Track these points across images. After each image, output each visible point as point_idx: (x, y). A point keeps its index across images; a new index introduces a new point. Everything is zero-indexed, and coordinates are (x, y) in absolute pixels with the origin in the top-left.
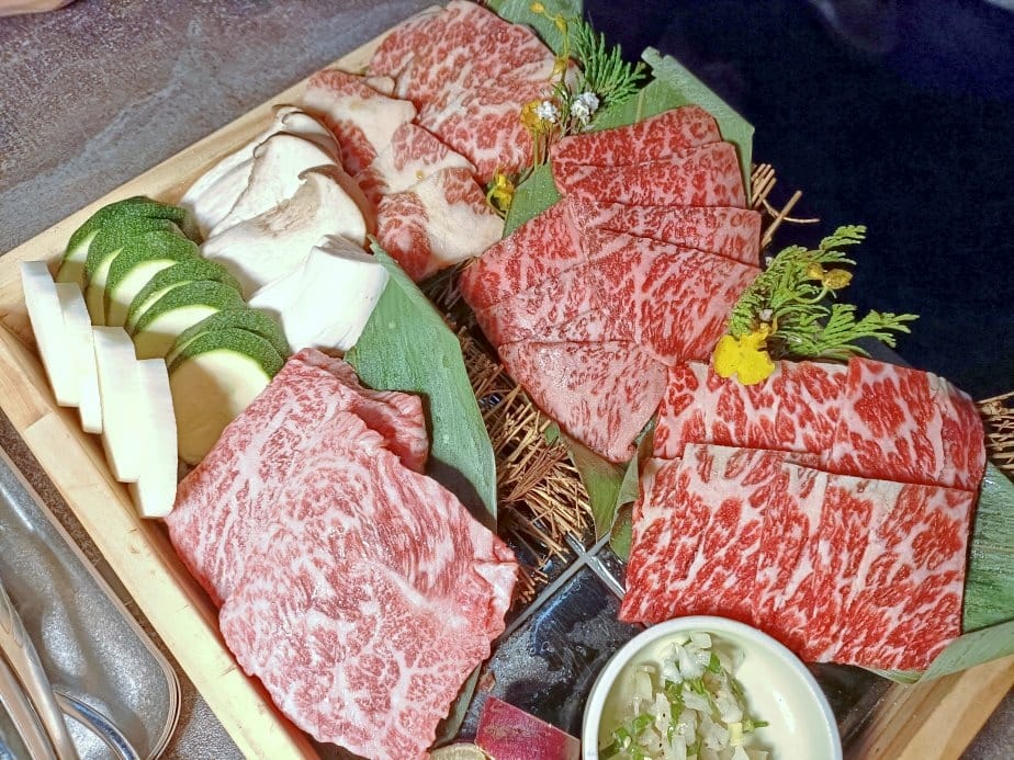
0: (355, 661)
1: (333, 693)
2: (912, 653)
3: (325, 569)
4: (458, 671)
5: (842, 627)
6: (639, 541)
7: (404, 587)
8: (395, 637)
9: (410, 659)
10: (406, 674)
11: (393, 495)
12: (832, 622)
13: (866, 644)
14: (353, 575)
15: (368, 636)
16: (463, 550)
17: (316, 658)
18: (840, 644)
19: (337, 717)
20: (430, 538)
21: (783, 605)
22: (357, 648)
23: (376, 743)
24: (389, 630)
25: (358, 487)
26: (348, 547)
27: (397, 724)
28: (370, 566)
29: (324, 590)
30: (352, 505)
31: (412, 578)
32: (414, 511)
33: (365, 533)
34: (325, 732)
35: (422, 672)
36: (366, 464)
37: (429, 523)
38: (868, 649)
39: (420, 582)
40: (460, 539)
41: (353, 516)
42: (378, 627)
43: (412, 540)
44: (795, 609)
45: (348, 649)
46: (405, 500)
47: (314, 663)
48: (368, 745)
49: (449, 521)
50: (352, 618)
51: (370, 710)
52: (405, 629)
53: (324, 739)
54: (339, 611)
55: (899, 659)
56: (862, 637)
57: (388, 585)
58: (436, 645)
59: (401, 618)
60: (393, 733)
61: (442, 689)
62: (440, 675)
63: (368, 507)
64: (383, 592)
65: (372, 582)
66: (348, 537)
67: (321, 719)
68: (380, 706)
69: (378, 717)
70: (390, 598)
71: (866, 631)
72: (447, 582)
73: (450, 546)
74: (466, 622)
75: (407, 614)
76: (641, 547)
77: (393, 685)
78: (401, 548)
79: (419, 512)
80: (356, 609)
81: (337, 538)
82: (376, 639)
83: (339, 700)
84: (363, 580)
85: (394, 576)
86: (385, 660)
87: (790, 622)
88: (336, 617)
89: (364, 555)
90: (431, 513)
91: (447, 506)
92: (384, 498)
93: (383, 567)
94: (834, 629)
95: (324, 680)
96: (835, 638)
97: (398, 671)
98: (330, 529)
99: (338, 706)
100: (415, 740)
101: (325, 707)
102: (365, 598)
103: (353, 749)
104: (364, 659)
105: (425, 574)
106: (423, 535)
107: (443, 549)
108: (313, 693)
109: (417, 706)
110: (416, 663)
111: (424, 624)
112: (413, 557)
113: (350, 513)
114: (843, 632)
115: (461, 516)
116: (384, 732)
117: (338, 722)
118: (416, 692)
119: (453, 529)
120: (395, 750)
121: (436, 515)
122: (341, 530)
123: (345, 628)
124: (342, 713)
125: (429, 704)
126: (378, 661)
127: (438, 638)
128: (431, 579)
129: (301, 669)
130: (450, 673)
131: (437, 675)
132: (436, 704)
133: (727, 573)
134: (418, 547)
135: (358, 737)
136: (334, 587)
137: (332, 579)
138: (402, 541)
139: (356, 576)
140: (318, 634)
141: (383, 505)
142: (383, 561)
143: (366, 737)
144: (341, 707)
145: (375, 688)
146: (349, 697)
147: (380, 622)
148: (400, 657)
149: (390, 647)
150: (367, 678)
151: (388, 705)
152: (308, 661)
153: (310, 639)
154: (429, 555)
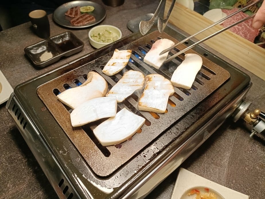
0: (242, 31)
7: (247, 25)
9: (249, 33)
10: (248, 35)
11: (243, 16)
15: (243, 29)
17: (237, 30)
39: (248, 25)
63: (240, 16)
82: (244, 30)
85: (245, 24)
95: (239, 33)
98: (236, 18)
104: (243, 31)
123: (240, 28)
128: (249, 26)
148: (247, 32)
151: (247, 37)
152: (236, 30)
153: (236, 28)
154: (249, 22)
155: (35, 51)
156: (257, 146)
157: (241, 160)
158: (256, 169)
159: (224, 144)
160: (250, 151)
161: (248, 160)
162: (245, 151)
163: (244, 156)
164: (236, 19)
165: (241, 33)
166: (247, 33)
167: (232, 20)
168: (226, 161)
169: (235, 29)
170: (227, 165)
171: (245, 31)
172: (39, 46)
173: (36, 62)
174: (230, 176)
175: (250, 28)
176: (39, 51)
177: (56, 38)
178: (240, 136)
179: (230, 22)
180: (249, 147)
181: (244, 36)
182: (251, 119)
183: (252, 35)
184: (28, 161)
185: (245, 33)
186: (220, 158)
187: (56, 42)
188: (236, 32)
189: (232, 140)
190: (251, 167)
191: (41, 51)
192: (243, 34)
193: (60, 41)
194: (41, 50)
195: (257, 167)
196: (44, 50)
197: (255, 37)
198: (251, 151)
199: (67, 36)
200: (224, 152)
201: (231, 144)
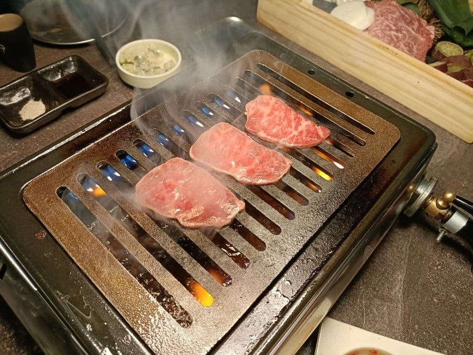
0: (404, 42)
3: (392, 24)
7: (410, 29)
8: (411, 39)
9: (415, 44)
10: (415, 47)
11: (402, 12)
14: (399, 25)
15: (406, 38)
16: (420, 25)
17: (395, 40)
20: (413, 21)
24: (410, 37)
25: (394, 10)
26: (396, 20)
28: (401, 24)
29: (394, 28)
30: (394, 13)
32: (408, 16)
33: (399, 18)
36: (394, 6)
39: (413, 29)
45: (402, 39)
46: (405, 13)
49: (416, 18)
52: (413, 38)
57: (407, 28)
58: (419, 43)
59: (411, 35)
61: (424, 51)
63: (398, 13)
64: (406, 30)
65: (403, 27)
73: (418, 23)
75: (413, 35)
80: (402, 32)
82: (407, 39)
84: (401, 27)
85: (407, 27)
88: (398, 33)
89: (400, 22)
95: (398, 44)
98: (390, 17)
102: (403, 30)
106: (411, 20)
107: (416, 24)
111: (416, 38)
112: (410, 24)
115: (419, 17)
118: (418, 50)
119: (417, 20)
121: (413, 17)
123: (400, 35)
127: (419, 41)
128: (415, 29)
134: (411, 22)
137: (394, 25)
138: (407, 21)
140: (395, 35)
141: (401, 14)
142: (405, 24)
147: (407, 35)
148: (413, 43)
151: (413, 52)
152: (393, 40)
153: (393, 36)
154: (413, 24)
155: (8, 99)
156: (448, 254)
157: (423, 285)
158: (451, 298)
159: (391, 259)
160: (437, 266)
161: (436, 283)
162: (429, 268)
163: (429, 276)
164: (392, 19)
165: (402, 46)
166: (412, 45)
167: (384, 22)
168: (398, 290)
169: (391, 38)
170: (401, 297)
171: (409, 41)
172: (15, 89)
173: (11, 122)
174: (409, 319)
175: (417, 35)
176: (16, 99)
177: (50, 70)
178: (417, 238)
179: (380, 26)
180: (435, 258)
181: (407, 50)
182: (438, 209)
183: (420, 47)
184: (15, 335)
185: (409, 44)
186: (387, 285)
187: (49, 79)
188: (393, 44)
189: (404, 249)
190: (443, 295)
191: (21, 99)
192: (405, 46)
193: (57, 75)
194: (19, 97)
195: (453, 295)
196: (27, 96)
197: (427, 50)
198: (439, 265)
199: (71, 65)
200: (393, 273)
201: (404, 256)
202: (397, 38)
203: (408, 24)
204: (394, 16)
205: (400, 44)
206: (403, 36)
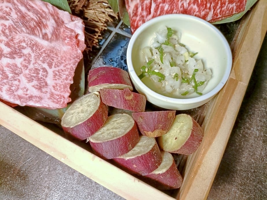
0: (27, 72)
1: (22, 86)
2: (239, 4)
3: (3, 42)
4: (72, 65)
5: (211, 4)
6: (132, 15)
7: (38, 40)
8: (41, 59)
9: (50, 65)
10: (50, 71)
11: (23, 9)
12: (207, 3)
13: (221, 7)
14: (16, 41)
15: (29, 62)
16: (59, 23)
17: (10, 75)
18: (212, 11)
19: (26, 95)
20: (43, 20)
21: (187, 5)
22: (27, 67)
23: (47, 100)
24: (38, 57)
25: (8, 10)
26: (10, 31)
27: (53, 91)
29: (6, 50)
30: (7, 17)
31: (41, 36)
32: (34, 12)
33: (15, 25)
34: (23, 102)
35: (57, 69)
37: (41, 15)
38: (223, 9)
39: (45, 37)
40: (56, 18)
41: (9, 20)
42: (33, 57)
43: (36, 22)
44: (192, 5)
45: (22, 68)
46: (29, 10)
47: (10, 77)
48: (43, 101)
49: (49, 12)
50: (21, 57)
51: (40, 88)
52: (44, 55)
53: (24, 105)
54: (15, 56)
55: (235, 8)
56: (219, 5)
57: (32, 41)
58: (59, 59)
59: (41, 51)
60: (52, 94)
61: (67, 73)
62: (65, 68)
63: (14, 15)
64: (30, 44)
65: (24, 41)
66: (9, 28)
67: (20, 97)
68: (43, 86)
69: (44, 90)
70: (34, 46)
71: (220, 2)
72: (56, 35)
73: (53, 21)
74: (70, 47)
75: (43, 49)
76: (133, 16)
77: (46, 77)
78: (33, 26)
79: (36, 12)
80: (21, 53)
81: (5, 30)
82: (33, 61)
83: (25, 88)
84: (20, 42)
85: (33, 37)
86: (39, 68)
87: (192, 11)
88: (14, 58)
89: (18, 32)
90: (41, 12)
91: (47, 7)
92: (20, 11)
93: (27, 35)
94: (208, 5)
95: (16, 83)
96: (210, 9)
97: (46, 71)
99: (25, 90)
100: (62, 94)
101: (20, 92)
102: (24, 48)
103: (37, 105)
104: (30, 70)
105: (46, 34)
106: (40, 19)
107: (51, 23)
108: (13, 88)
109: (59, 82)
110: (53, 66)
111: (52, 51)
112: (38, 28)
113: (7, 20)
114: (212, 5)
115: (54, 10)
116: (48, 95)
117: (27, 96)
118: (57, 77)
119: (52, 15)
120: (55, 100)
121: (43, 11)
122: (5, 26)
123: (19, 61)
124: (28, 92)
125: (64, 80)
126: (36, 69)
127: (59, 55)
129: (5, 81)
130: (69, 67)
131: (63, 69)
132: (66, 79)
133: (164, 5)
134: (40, 24)
135: (38, 99)
136: (9, 47)
137: (8, 45)
138: (32, 24)
139: (17, 41)
140: (8, 66)
141: (20, 13)
142: (27, 33)
143: (41, 98)
144: (27, 90)
145: (39, 79)
146: (29, 86)
147: (33, 55)
148: (45, 66)
149: (40, 62)
150: (34, 76)
151: (46, 84)
152: (7, 77)
153: (6, 69)
154: (45, 26)
171: (37, 66)
202: (14, 69)
203: (32, 31)
204: (7, 23)
205: (19, 81)
206: (25, 60)
